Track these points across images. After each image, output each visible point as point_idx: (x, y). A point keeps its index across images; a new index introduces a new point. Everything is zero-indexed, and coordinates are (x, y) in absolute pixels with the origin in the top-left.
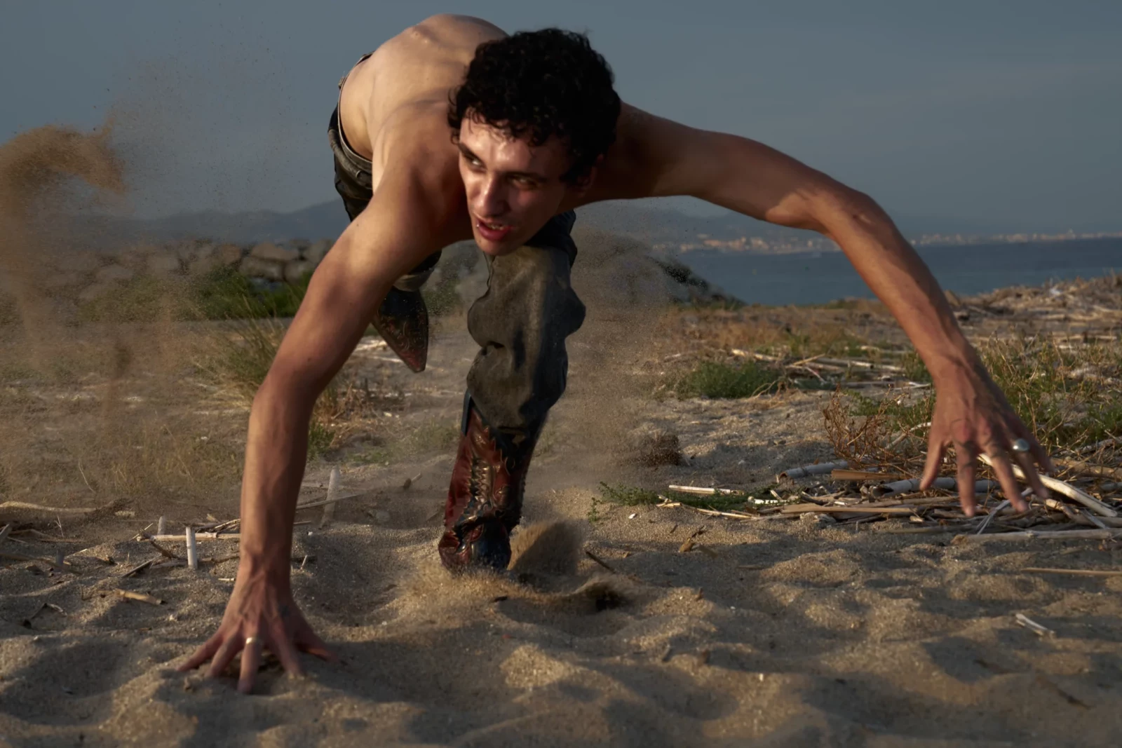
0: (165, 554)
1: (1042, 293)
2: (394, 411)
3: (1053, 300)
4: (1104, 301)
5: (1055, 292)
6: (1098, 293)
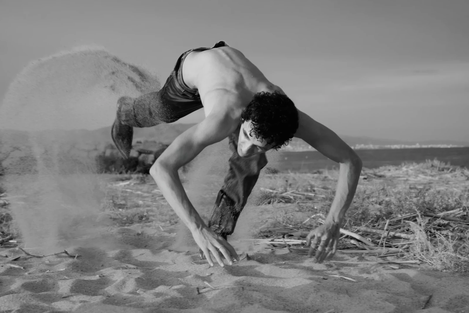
0: (26, 253)
1: (399, 169)
2: (123, 208)
3: (403, 172)
4: (423, 173)
5: (404, 169)
6: (422, 170)
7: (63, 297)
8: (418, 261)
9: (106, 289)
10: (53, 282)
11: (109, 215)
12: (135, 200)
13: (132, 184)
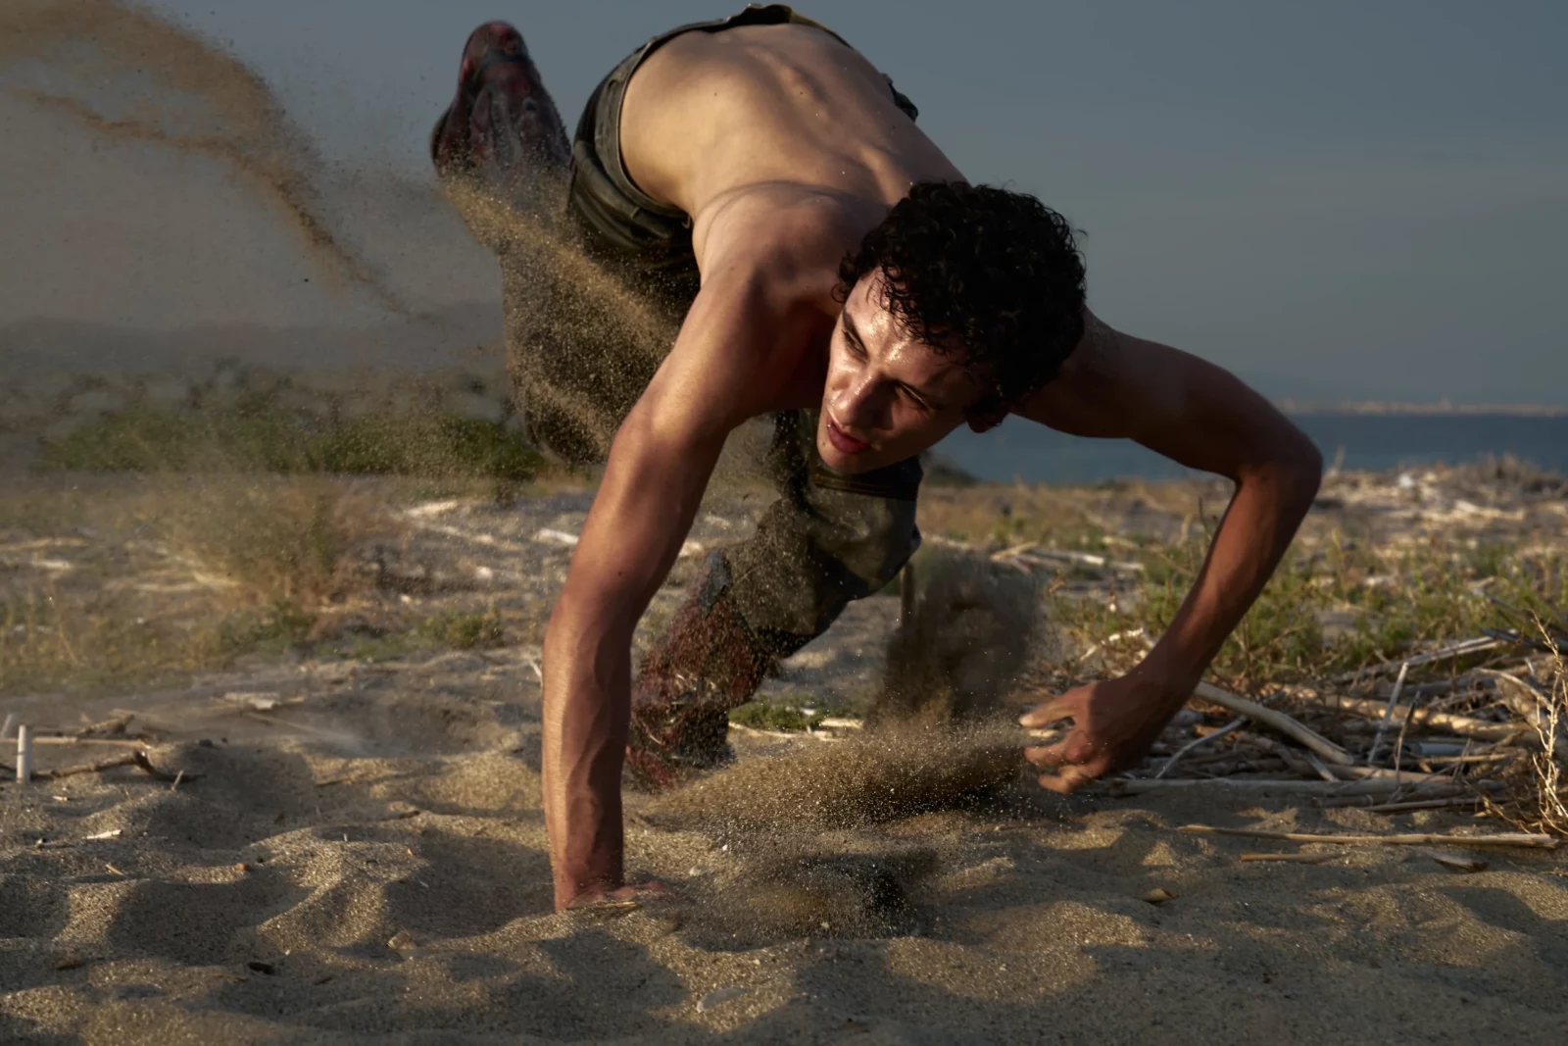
1: (1388, 482)
2: (416, 593)
3: (1402, 492)
4: (1473, 497)
5: (1406, 481)
6: (1466, 485)
7: (61, 963)
8: (1545, 836)
9: (265, 926)
10: (48, 890)
11: (359, 617)
12: (464, 563)
13: (467, 510)
